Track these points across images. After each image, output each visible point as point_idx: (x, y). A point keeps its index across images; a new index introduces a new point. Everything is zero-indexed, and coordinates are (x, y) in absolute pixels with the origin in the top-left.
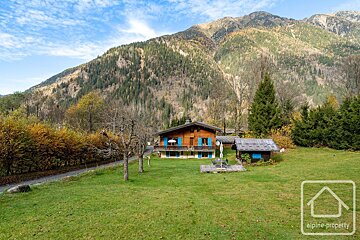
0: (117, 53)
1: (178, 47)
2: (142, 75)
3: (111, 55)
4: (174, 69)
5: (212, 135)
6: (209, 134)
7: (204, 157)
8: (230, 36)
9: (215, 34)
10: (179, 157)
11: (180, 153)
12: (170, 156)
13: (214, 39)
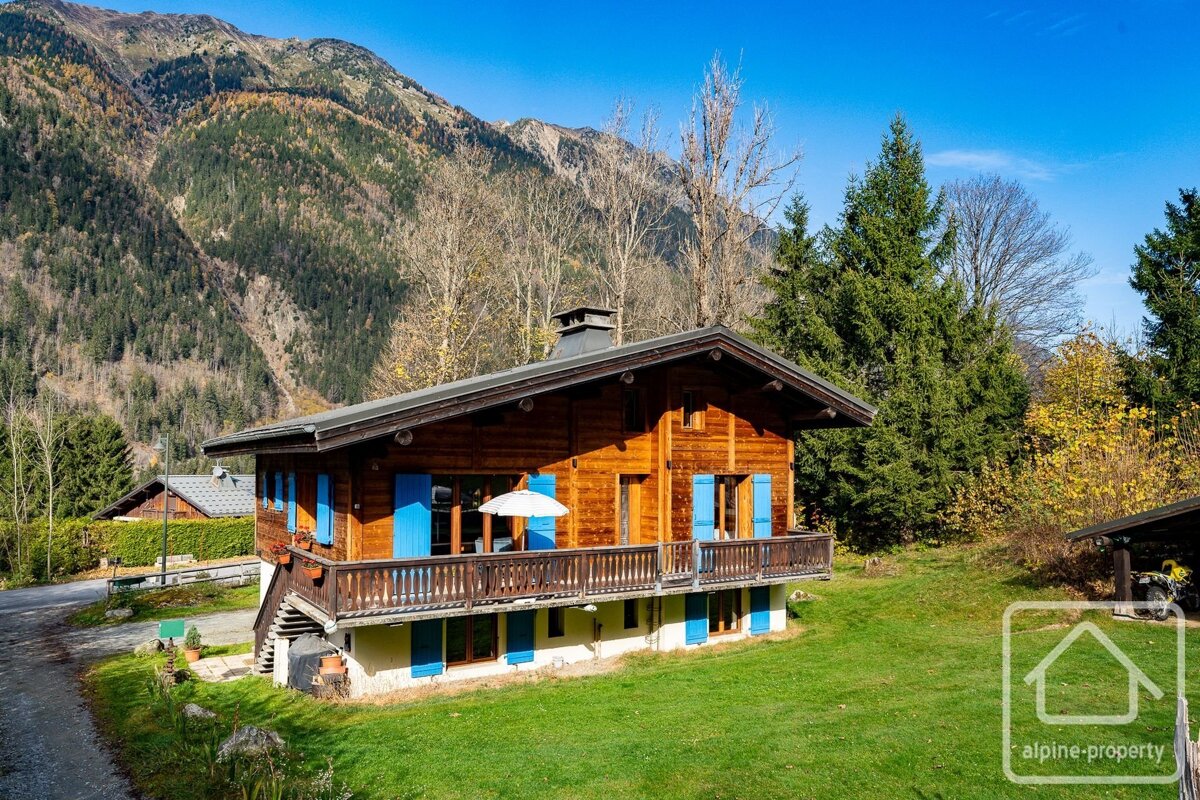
5: (771, 452)
6: (756, 445)
7: (722, 634)
8: (230, 103)
9: (156, 76)
10: (531, 659)
11: (542, 625)
12: (444, 669)
13: (152, 93)
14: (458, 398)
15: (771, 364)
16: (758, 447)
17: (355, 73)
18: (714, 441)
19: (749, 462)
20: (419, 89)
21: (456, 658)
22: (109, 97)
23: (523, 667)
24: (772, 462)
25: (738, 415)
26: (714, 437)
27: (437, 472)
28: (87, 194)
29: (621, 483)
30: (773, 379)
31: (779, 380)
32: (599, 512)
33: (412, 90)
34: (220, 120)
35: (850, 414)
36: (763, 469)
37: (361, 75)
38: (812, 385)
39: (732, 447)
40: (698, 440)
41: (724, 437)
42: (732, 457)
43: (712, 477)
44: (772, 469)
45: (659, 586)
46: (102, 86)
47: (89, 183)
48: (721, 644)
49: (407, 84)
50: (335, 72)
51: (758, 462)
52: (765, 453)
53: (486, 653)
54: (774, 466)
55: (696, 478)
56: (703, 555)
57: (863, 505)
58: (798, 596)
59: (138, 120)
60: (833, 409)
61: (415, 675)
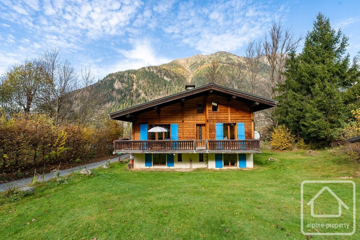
0: (114, 77)
1: (163, 74)
2: (135, 95)
3: (110, 79)
4: (160, 91)
5: (245, 117)
6: (238, 115)
7: (230, 166)
8: (202, 68)
9: (191, 67)
10: (173, 166)
11: (176, 158)
12: (152, 166)
13: (190, 70)
14: (138, 107)
15: (231, 91)
16: (239, 116)
17: (223, 57)
18: (223, 114)
19: (236, 120)
20: (236, 56)
21: (156, 163)
22: (184, 72)
23: (171, 168)
24: (245, 120)
25: (231, 107)
26: (223, 113)
27: (150, 124)
28: (181, 88)
29: (196, 126)
30: (233, 95)
31: (235, 96)
32: (190, 133)
33: (235, 56)
34: (200, 71)
35: (265, 103)
36: (241, 121)
37: (225, 57)
38: (248, 96)
39: (229, 116)
40: (217, 114)
41: (227, 113)
42: (230, 119)
43: (222, 124)
44: (245, 121)
45: (195, 151)
46: (183, 70)
47: (181, 86)
48: (228, 169)
49: (234, 55)
50: (220, 57)
51: (240, 120)
52: (242, 117)
53: (163, 163)
54: (246, 120)
55: (217, 124)
56: (209, 144)
57: (309, 134)
58: (271, 159)
59: (188, 74)
60: (258, 102)
61: (146, 166)
